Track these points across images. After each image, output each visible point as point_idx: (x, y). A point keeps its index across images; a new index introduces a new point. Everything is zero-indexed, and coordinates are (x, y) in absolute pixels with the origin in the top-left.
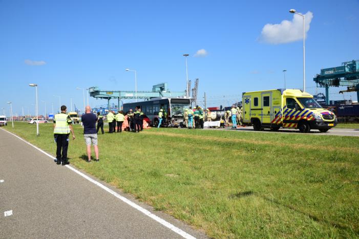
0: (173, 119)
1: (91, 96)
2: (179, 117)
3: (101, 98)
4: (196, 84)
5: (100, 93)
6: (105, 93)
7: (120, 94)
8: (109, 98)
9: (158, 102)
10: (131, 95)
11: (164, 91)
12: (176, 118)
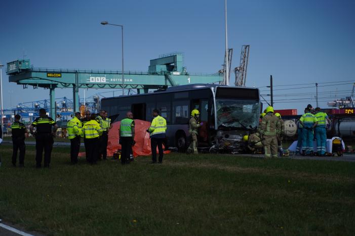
0: (220, 133)
1: (11, 80)
2: (233, 129)
3: (34, 85)
4: (245, 57)
5: (33, 74)
6: (44, 75)
7: (77, 79)
8: (53, 87)
9: (186, 95)
10: (102, 80)
11: (175, 73)
12: (228, 131)
